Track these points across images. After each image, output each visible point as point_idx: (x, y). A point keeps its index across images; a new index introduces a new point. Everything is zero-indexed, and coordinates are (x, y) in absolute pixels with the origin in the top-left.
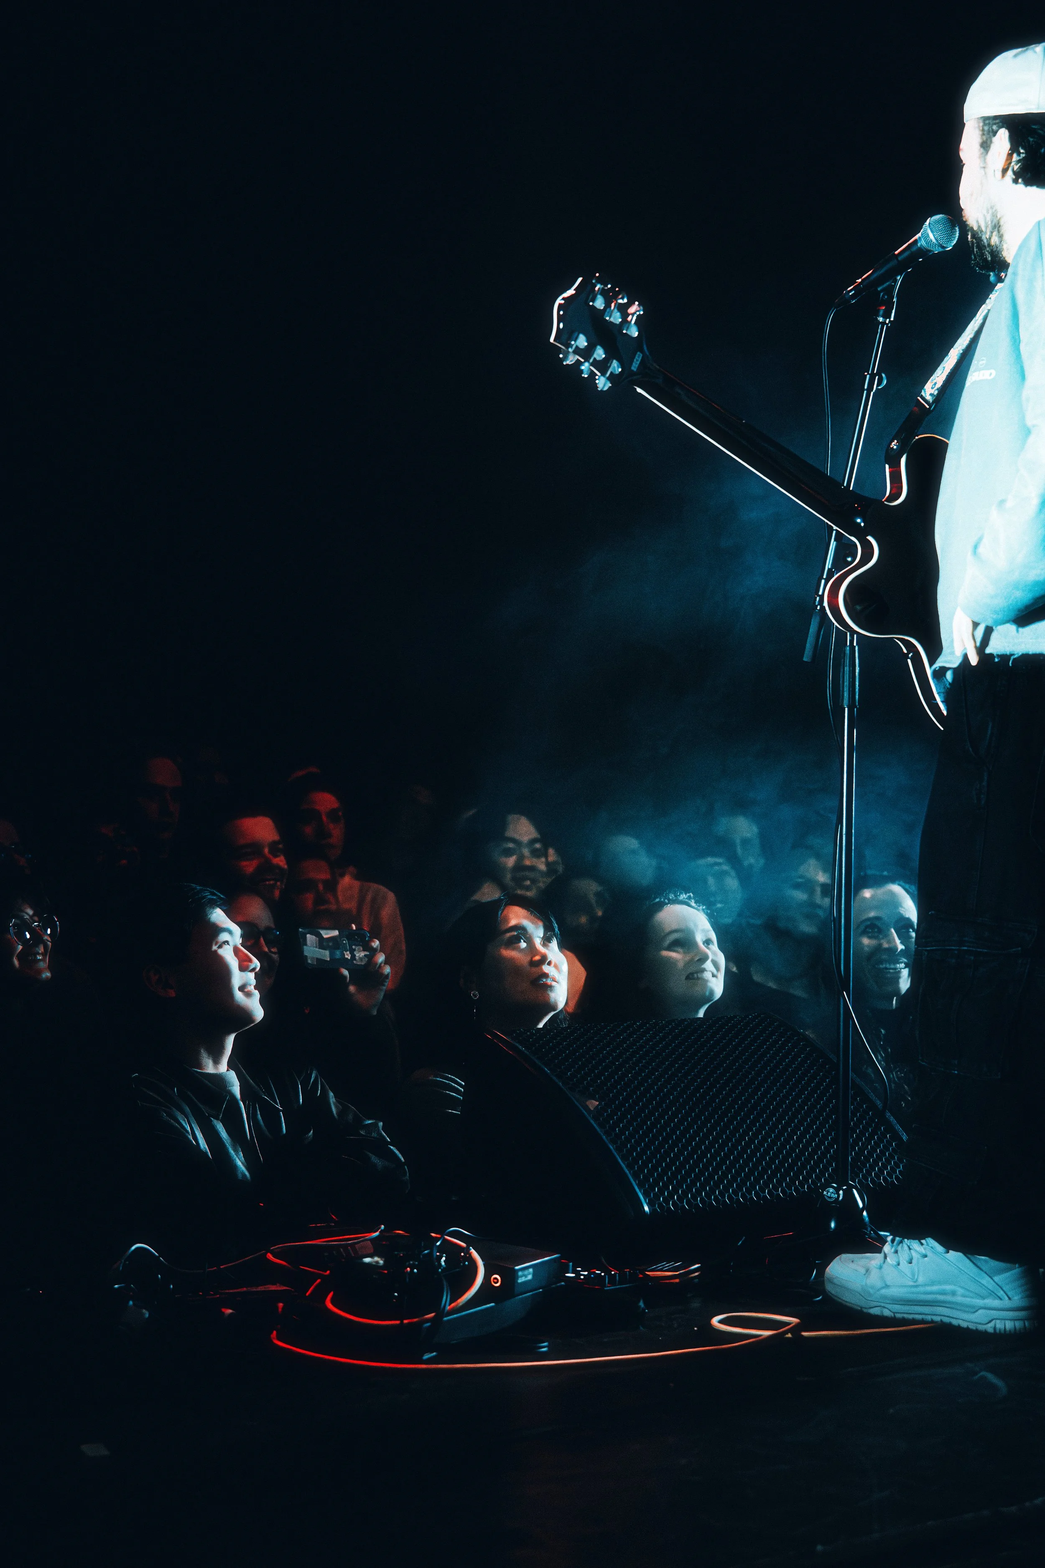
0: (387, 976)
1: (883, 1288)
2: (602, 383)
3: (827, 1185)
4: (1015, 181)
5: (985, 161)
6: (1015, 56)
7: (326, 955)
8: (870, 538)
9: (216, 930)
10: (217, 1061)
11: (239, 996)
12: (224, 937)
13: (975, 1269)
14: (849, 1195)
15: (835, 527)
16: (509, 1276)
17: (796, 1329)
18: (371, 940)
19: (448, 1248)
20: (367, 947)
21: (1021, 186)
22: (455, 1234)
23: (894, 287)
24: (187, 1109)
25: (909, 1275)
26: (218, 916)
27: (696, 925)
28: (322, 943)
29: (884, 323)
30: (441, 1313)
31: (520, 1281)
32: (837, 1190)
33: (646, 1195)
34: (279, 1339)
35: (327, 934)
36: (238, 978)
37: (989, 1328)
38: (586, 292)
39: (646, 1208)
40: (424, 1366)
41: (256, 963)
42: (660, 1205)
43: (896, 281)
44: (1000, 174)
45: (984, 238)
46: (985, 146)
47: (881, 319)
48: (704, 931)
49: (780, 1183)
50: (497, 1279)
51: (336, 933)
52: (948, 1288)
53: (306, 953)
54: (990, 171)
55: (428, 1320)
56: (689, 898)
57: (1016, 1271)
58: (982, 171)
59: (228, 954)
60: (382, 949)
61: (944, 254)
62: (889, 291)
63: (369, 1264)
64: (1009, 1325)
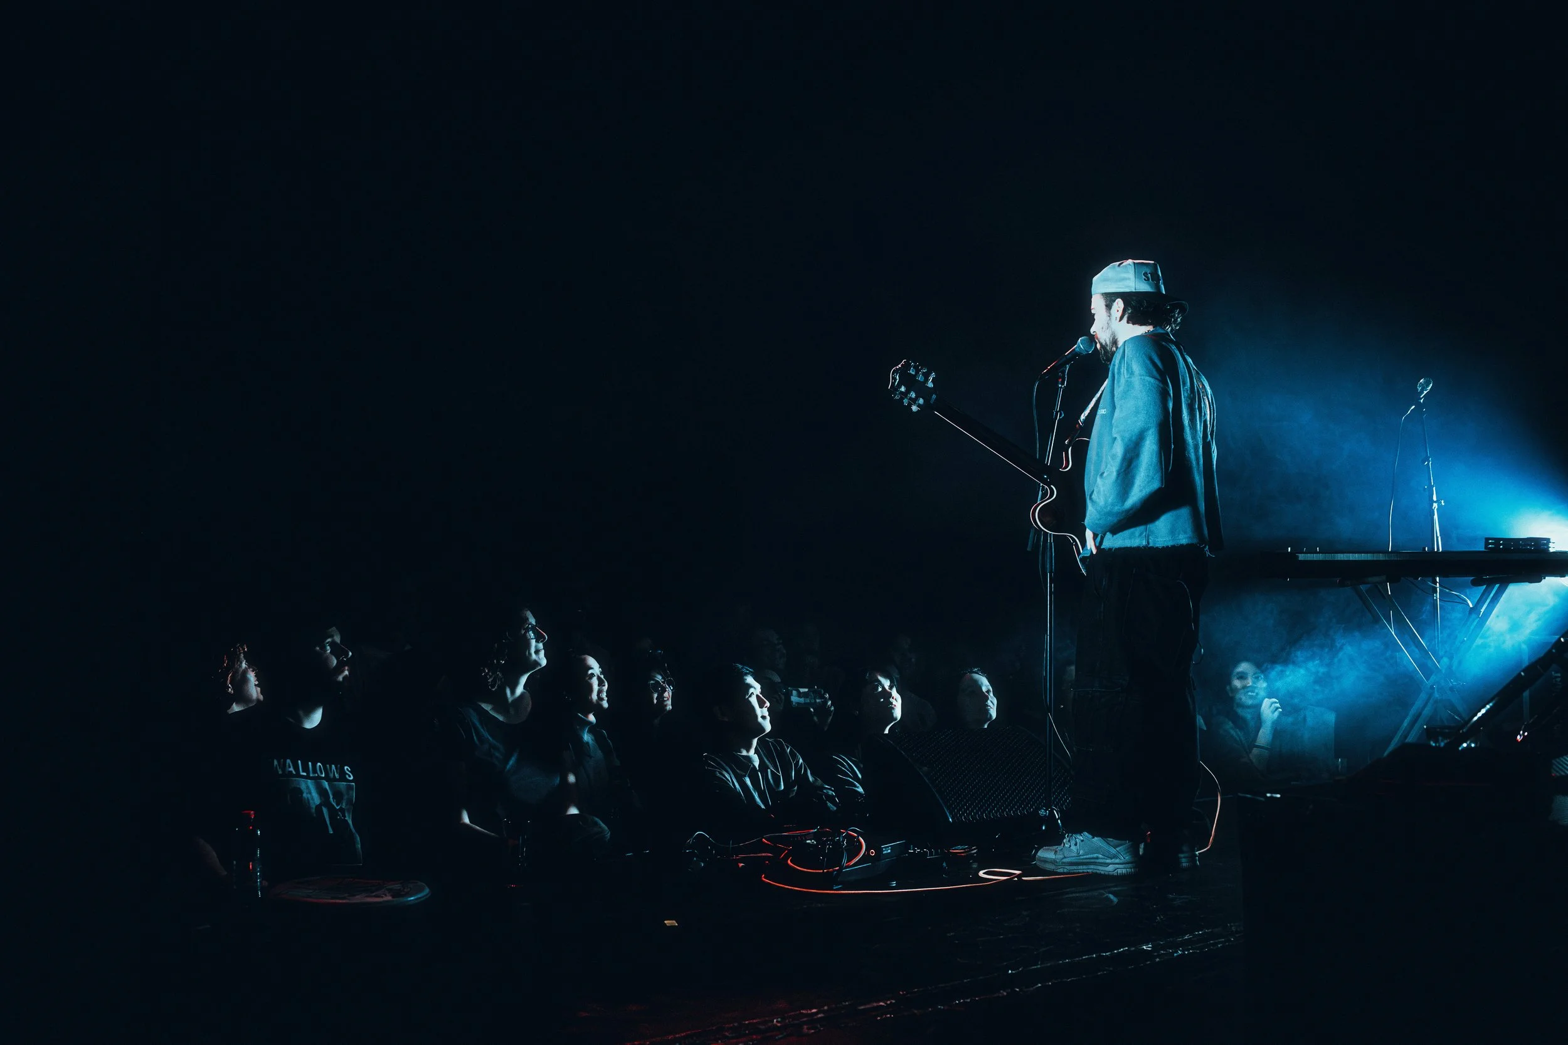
0: (832, 712)
1: (1063, 858)
2: (914, 408)
3: (1040, 809)
4: (1128, 322)
5: (1110, 313)
6: (1119, 265)
7: (802, 700)
8: (1052, 486)
9: (749, 686)
10: (748, 751)
11: (760, 720)
12: (751, 690)
13: (1108, 846)
14: (1052, 813)
15: (1041, 484)
16: (879, 851)
17: (1019, 876)
18: (825, 693)
19: (849, 837)
20: (822, 697)
21: (1131, 325)
22: (853, 831)
23: (1065, 370)
24: (729, 770)
25: (1076, 851)
26: (750, 680)
27: (982, 683)
28: (800, 695)
29: (1061, 387)
30: (842, 867)
31: (884, 853)
32: (1046, 811)
33: (951, 813)
34: (765, 878)
35: (802, 690)
36: (759, 712)
37: (1115, 873)
38: (907, 366)
39: (950, 820)
40: (833, 892)
41: (768, 704)
42: (958, 819)
43: (1066, 368)
44: (1118, 319)
45: (1108, 348)
46: (1109, 307)
47: (1060, 386)
48: (987, 686)
49: (1019, 807)
50: (873, 852)
51: (806, 690)
52: (1095, 855)
53: (792, 700)
54: (1113, 317)
55: (836, 870)
56: (978, 670)
57: (1128, 843)
58: (1108, 318)
59: (754, 701)
60: (830, 698)
61: (1088, 354)
62: (1063, 372)
63: (809, 843)
64: (1124, 871)
